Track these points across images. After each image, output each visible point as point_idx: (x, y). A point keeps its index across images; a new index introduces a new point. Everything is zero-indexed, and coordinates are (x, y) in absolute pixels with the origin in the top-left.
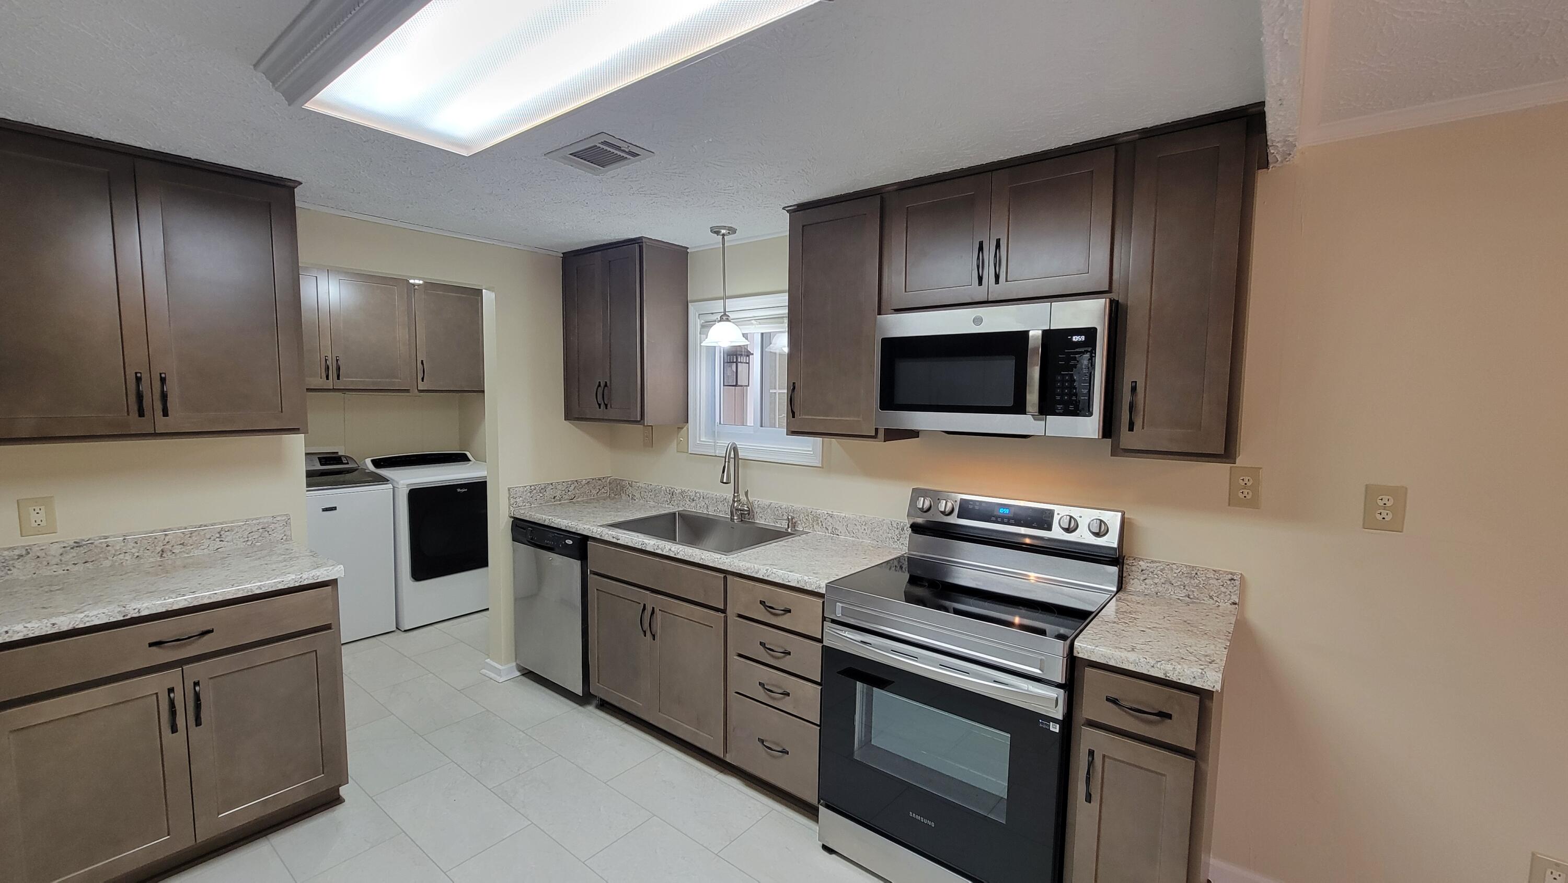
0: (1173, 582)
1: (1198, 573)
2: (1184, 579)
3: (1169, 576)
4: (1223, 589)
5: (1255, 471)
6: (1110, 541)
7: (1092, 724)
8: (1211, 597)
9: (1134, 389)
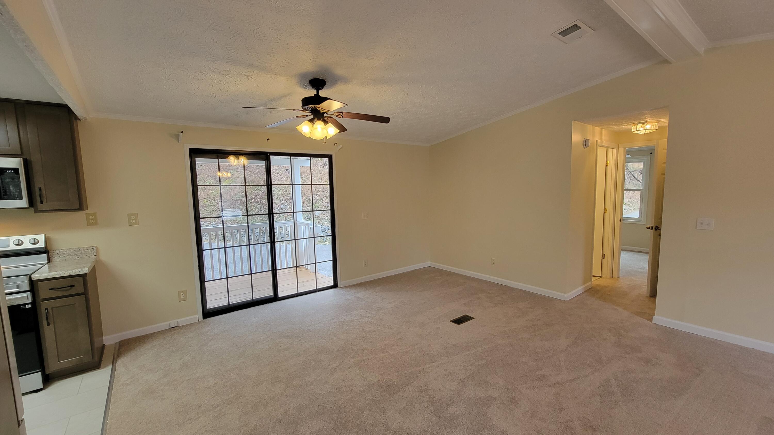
0: (71, 254)
1: (81, 249)
2: (76, 252)
3: (70, 253)
4: (90, 252)
5: (95, 214)
6: (41, 244)
7: (45, 300)
8: (87, 256)
9: (40, 189)
